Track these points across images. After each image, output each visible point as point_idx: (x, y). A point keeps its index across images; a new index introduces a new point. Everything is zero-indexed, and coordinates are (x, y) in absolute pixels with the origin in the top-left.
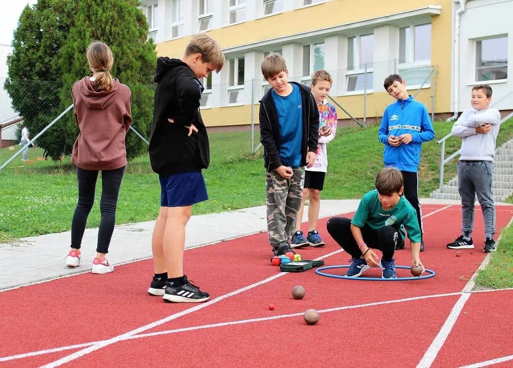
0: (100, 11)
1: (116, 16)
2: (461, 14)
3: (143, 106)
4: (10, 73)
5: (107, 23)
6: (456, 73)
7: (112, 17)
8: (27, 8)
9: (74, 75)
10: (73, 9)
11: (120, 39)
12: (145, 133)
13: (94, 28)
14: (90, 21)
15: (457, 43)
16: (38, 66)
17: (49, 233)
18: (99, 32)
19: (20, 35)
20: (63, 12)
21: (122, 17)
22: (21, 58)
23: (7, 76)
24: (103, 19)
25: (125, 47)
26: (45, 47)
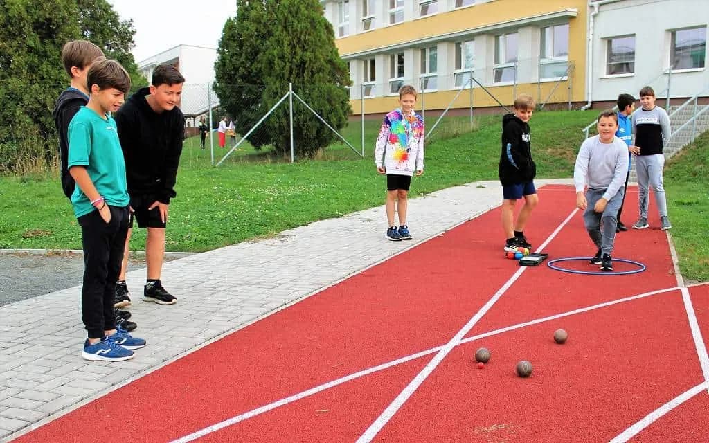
0: (296, 22)
1: (309, 26)
2: (594, 16)
3: (333, 102)
4: (217, 77)
5: (301, 33)
6: (590, 68)
7: (306, 28)
8: (229, 20)
9: (275, 79)
10: (268, 21)
11: (313, 47)
12: (335, 126)
13: (291, 37)
14: (287, 30)
15: (591, 41)
16: (242, 70)
17: (299, 226)
18: (295, 41)
19: (224, 44)
20: (260, 22)
21: (314, 27)
22: (227, 64)
23: (215, 79)
24: (299, 30)
25: (317, 53)
26: (246, 53)
